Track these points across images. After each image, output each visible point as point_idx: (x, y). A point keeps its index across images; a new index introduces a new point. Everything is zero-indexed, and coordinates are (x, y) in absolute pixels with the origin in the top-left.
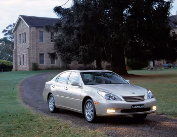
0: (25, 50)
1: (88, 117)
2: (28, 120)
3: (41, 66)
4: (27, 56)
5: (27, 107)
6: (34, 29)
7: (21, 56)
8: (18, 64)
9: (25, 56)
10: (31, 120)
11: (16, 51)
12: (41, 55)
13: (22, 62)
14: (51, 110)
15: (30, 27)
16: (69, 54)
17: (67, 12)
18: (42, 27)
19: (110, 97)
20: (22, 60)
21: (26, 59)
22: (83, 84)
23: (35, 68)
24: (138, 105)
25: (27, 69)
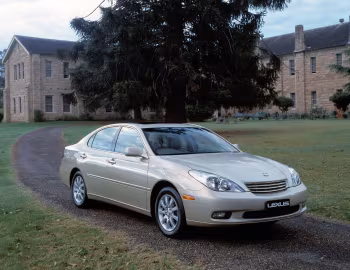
0: (22, 91)
1: (164, 226)
2: (31, 228)
3: (47, 115)
4: (27, 100)
5: (28, 192)
6: (36, 57)
7: (17, 100)
8: (12, 112)
9: (22, 99)
10: (38, 228)
11: (8, 92)
12: (49, 98)
13: (18, 109)
14: (78, 202)
15: (31, 54)
16: (96, 96)
17: (93, 28)
18: (49, 55)
19: (217, 184)
20: (17, 105)
21: (25, 105)
22: (152, 153)
23: (39, 118)
24: (278, 201)
25: (26, 120)
